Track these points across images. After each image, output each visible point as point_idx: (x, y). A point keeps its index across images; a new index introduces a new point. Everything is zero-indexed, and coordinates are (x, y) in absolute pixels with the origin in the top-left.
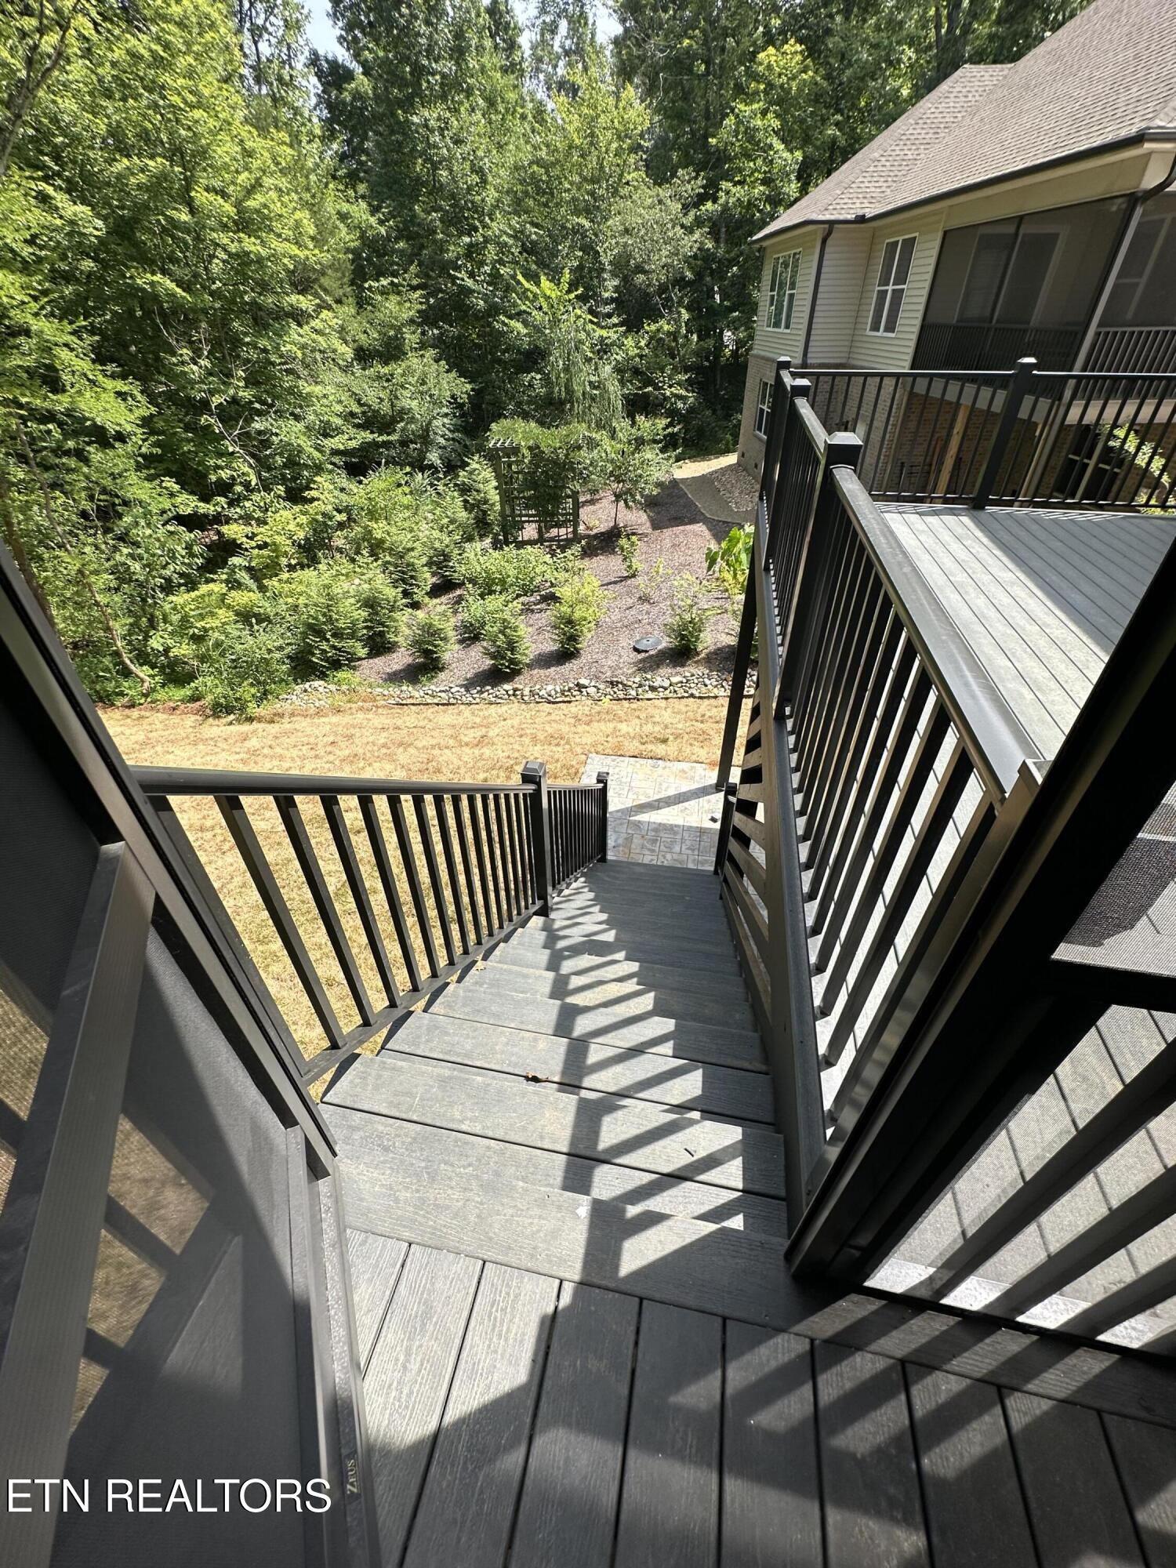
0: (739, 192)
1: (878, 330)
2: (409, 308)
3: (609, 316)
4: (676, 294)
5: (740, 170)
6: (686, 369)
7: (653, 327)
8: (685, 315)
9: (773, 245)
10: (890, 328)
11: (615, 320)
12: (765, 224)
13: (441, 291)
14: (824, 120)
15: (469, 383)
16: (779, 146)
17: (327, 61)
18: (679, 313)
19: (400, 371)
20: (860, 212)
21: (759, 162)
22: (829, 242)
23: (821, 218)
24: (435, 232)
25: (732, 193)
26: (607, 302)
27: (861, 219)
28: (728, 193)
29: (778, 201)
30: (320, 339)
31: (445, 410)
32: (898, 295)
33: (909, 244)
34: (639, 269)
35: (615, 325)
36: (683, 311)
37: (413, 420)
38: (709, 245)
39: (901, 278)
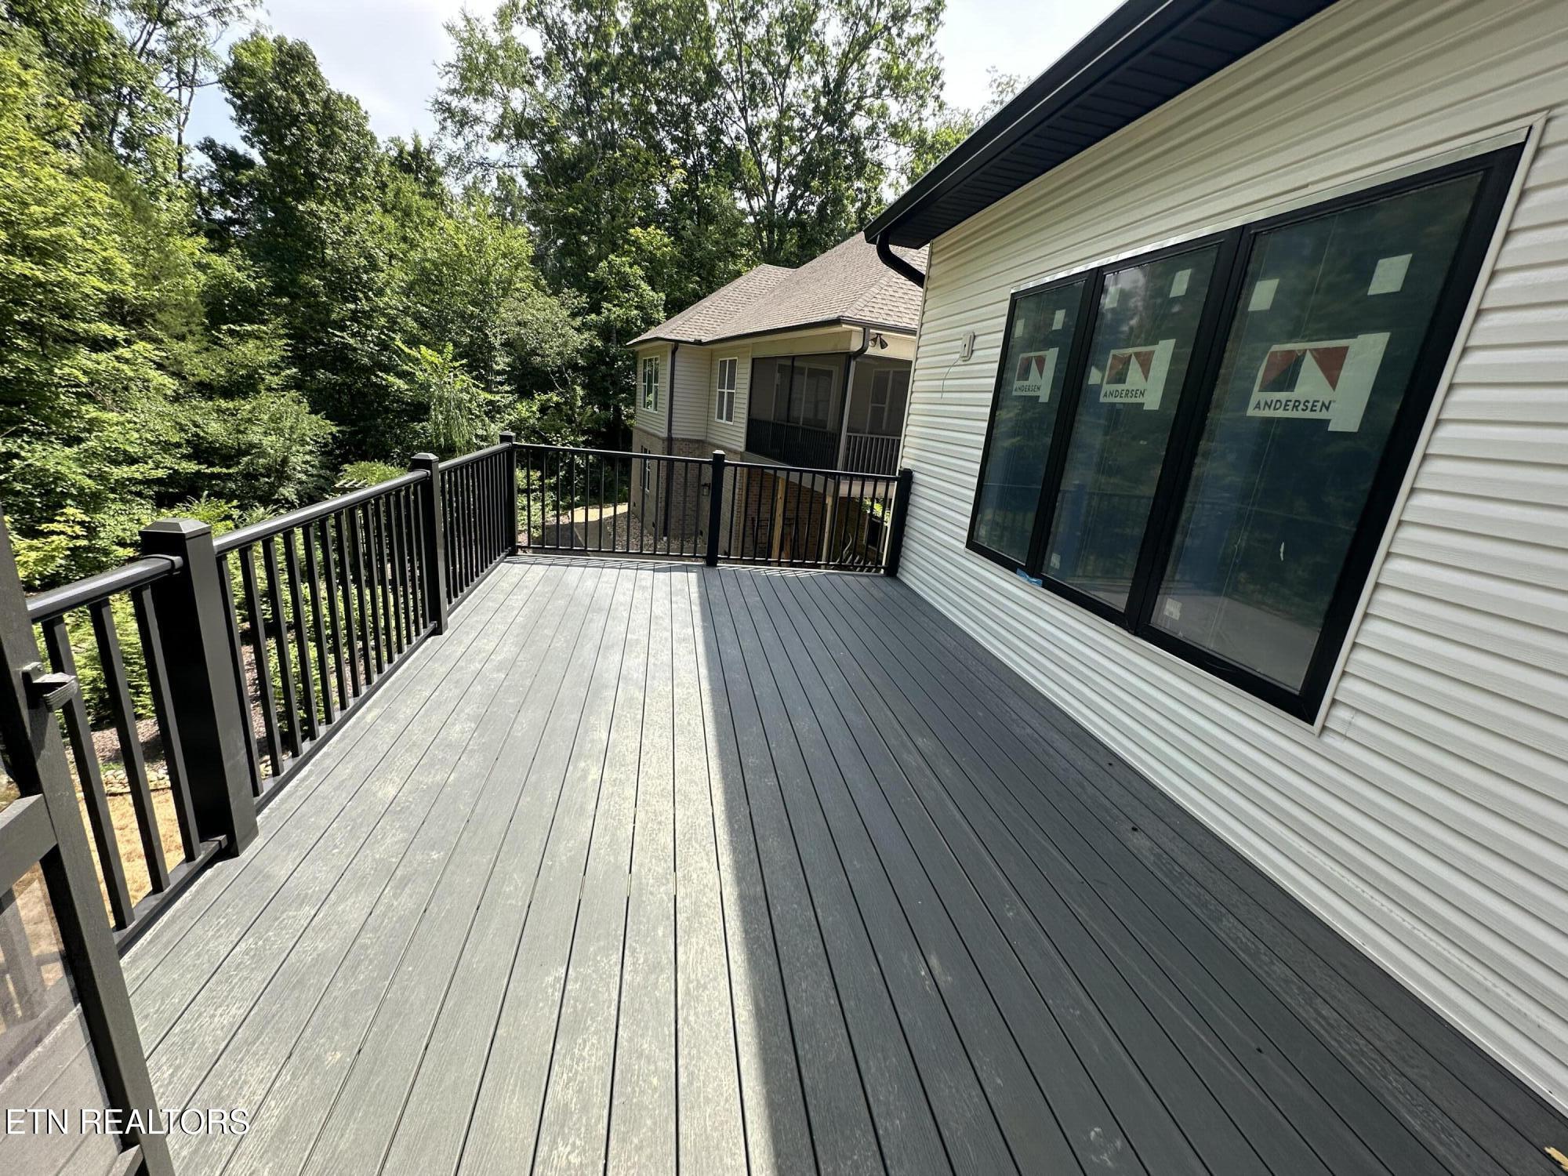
0: (618, 311)
1: (722, 418)
2: (270, 353)
3: (502, 384)
4: (569, 375)
5: (618, 298)
6: (584, 433)
7: (544, 397)
8: (580, 391)
9: (643, 350)
10: (729, 418)
11: (508, 388)
12: (639, 334)
13: (323, 344)
14: (687, 278)
15: (336, 425)
16: (644, 286)
17: (224, 149)
18: (574, 390)
19: (248, 407)
20: (698, 338)
21: (632, 294)
22: (677, 353)
23: (667, 337)
24: (316, 295)
25: (612, 312)
26: (499, 373)
27: (698, 343)
28: (609, 310)
29: (650, 322)
30: (125, 367)
31: (308, 448)
32: (731, 395)
33: (733, 363)
34: (533, 352)
35: (507, 392)
36: (578, 388)
37: (263, 454)
38: (598, 343)
39: (731, 386)
